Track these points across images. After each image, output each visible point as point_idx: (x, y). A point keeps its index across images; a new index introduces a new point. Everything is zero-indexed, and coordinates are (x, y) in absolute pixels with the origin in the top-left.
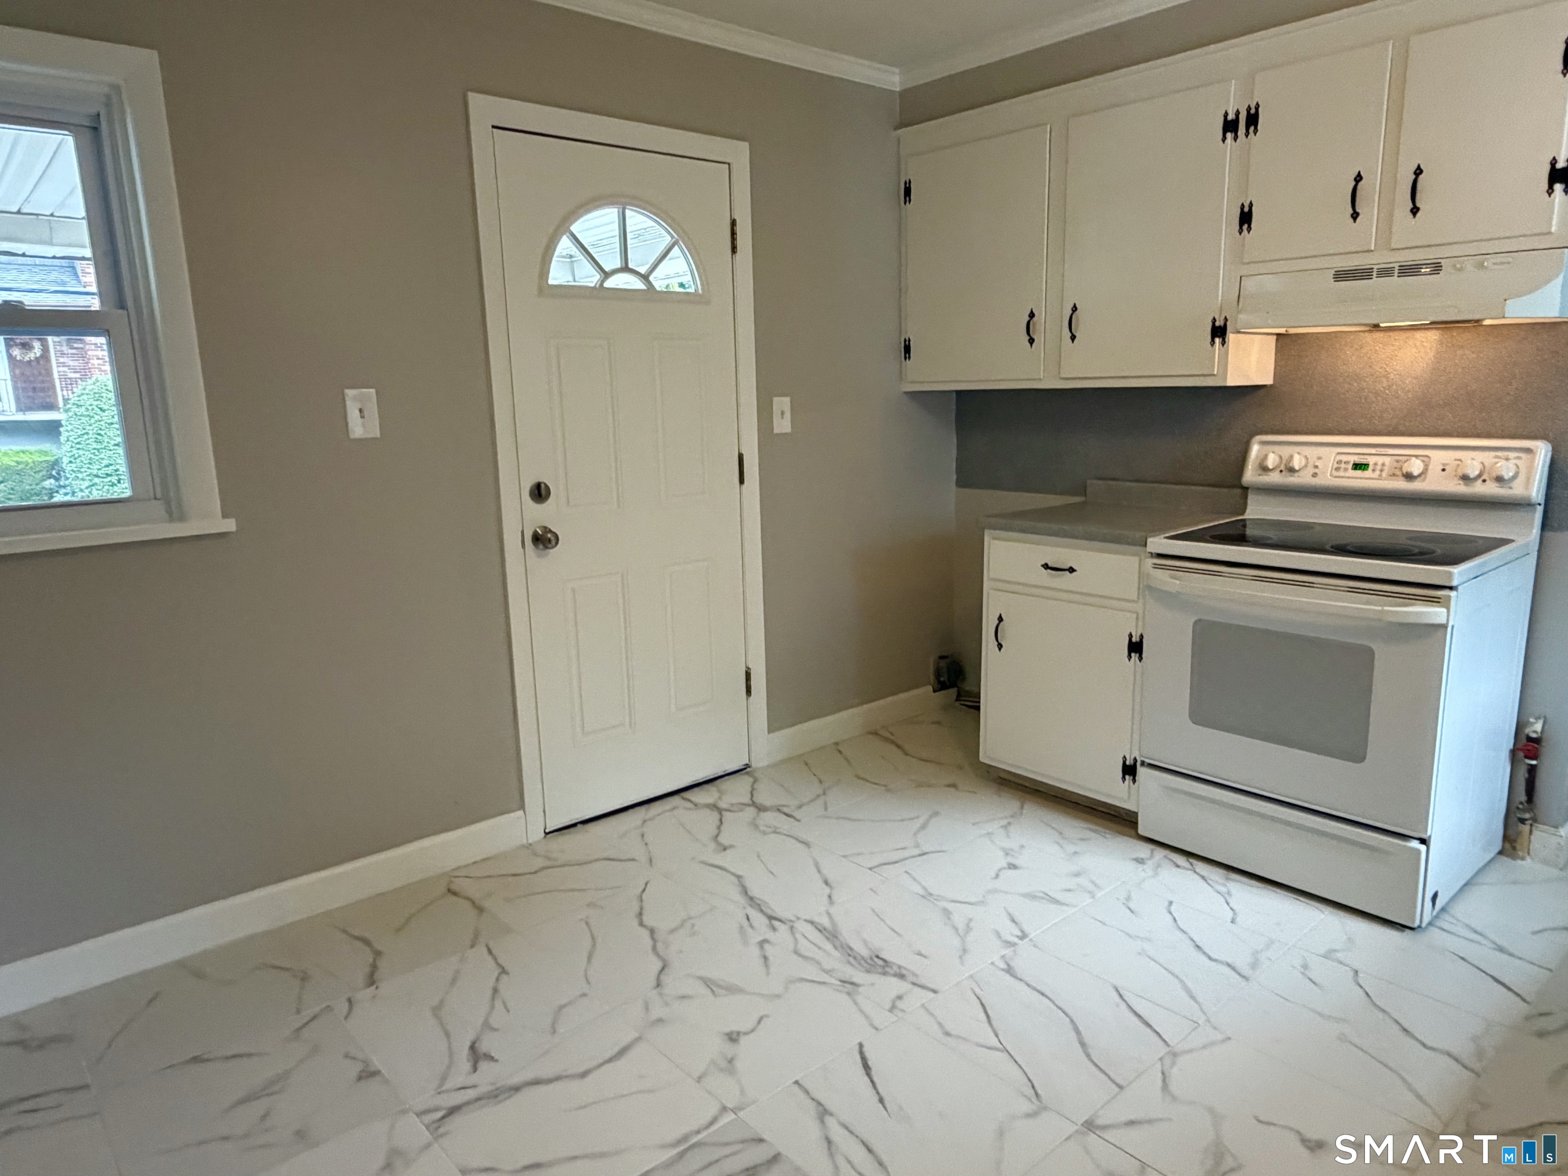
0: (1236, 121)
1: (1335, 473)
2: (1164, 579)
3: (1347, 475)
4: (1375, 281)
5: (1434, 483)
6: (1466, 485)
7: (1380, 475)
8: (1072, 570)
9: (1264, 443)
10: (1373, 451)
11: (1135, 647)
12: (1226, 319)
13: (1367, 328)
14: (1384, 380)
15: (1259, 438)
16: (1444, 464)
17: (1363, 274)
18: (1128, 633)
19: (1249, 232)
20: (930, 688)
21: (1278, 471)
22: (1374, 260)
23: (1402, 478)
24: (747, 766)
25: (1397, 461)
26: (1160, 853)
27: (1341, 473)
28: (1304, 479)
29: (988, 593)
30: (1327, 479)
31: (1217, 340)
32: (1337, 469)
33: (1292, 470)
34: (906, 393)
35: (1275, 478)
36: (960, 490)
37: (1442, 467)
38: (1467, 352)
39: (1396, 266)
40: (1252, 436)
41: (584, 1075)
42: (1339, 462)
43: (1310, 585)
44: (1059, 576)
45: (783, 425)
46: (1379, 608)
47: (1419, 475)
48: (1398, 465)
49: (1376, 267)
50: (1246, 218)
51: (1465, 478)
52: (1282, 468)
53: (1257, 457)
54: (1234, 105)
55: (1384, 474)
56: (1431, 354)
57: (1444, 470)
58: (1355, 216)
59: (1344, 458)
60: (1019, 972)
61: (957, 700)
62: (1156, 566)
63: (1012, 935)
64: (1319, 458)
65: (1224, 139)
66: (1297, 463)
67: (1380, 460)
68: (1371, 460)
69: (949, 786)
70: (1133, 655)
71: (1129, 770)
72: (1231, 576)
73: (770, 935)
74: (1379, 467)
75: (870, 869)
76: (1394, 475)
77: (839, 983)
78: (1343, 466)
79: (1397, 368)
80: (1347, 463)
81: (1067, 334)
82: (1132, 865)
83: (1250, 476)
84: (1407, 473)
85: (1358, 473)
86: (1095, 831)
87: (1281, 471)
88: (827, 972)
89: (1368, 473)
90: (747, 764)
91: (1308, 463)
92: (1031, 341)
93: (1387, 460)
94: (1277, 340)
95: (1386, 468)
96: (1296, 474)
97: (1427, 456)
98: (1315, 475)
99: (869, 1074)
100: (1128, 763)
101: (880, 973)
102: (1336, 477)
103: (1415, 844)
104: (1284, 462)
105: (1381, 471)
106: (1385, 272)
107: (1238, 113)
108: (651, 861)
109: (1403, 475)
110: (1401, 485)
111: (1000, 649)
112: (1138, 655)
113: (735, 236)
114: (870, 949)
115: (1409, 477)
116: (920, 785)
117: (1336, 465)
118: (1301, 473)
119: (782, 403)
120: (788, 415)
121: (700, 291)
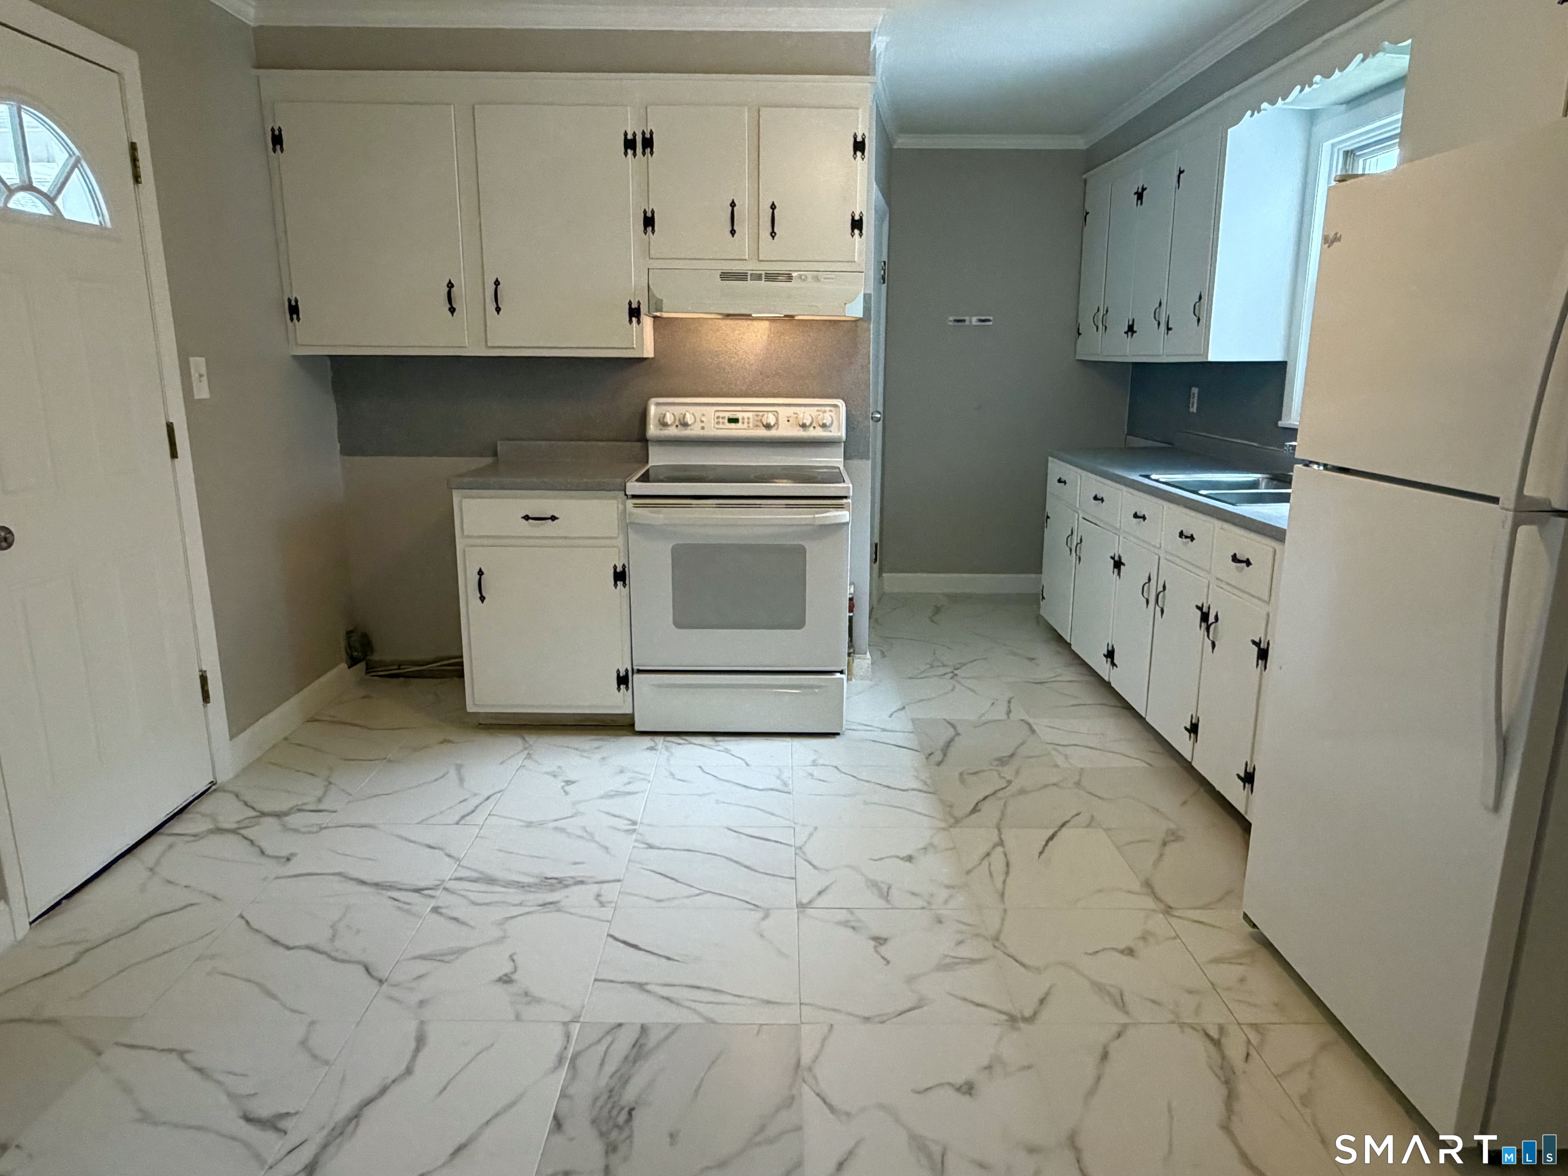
0: (634, 140)
1: (717, 426)
2: (646, 515)
3: (724, 427)
4: (750, 283)
5: (785, 431)
6: (804, 431)
7: (749, 427)
8: (553, 518)
9: (658, 404)
10: (739, 408)
11: (620, 576)
12: (639, 303)
13: (720, 317)
14: (736, 356)
15: (654, 400)
16: (788, 417)
17: (741, 277)
18: (613, 565)
19: (653, 233)
20: (344, 666)
21: (674, 426)
22: (749, 267)
23: (764, 428)
24: (213, 783)
25: (757, 416)
26: (660, 740)
27: (721, 426)
28: (695, 431)
29: (464, 551)
30: (713, 431)
31: (634, 319)
32: (718, 423)
33: (685, 425)
34: (296, 358)
35: (673, 432)
36: (346, 458)
37: (787, 419)
38: (787, 338)
39: (763, 273)
40: (649, 399)
41: (409, 1071)
42: (718, 418)
43: (760, 506)
44: (542, 524)
45: (202, 392)
46: (812, 516)
47: (774, 425)
48: (759, 418)
49: (749, 272)
50: (649, 222)
51: (804, 426)
52: (677, 423)
53: (655, 416)
54: (633, 127)
55: (751, 425)
56: (765, 337)
57: (788, 421)
58: (733, 232)
59: (721, 414)
60: (657, 843)
61: (367, 673)
62: (636, 506)
63: (625, 825)
64: (703, 415)
65: (626, 154)
66: (689, 419)
67: (746, 415)
68: (739, 415)
69: (442, 743)
70: (618, 583)
71: (623, 680)
72: (698, 506)
73: (433, 903)
74: (746, 421)
75: (457, 823)
76: (757, 426)
77: (540, 908)
78: (721, 420)
79: (744, 347)
80: (723, 418)
81: (491, 307)
82: (649, 754)
83: (653, 430)
84: (767, 424)
85: (733, 425)
86: (602, 740)
87: (677, 426)
88: (521, 904)
89: (739, 425)
90: (212, 782)
91: (695, 418)
92: (452, 310)
93: (750, 415)
94: (654, 321)
95: (751, 421)
96: (689, 428)
97: (776, 412)
98: (703, 428)
99: (640, 949)
100: (621, 675)
101: (561, 888)
102: (717, 429)
103: (838, 675)
104: (677, 418)
105: (748, 423)
106: (758, 277)
107: (634, 135)
108: (215, 897)
109: (764, 425)
110: (762, 433)
111: (483, 601)
112: (622, 583)
113: (137, 163)
114: (537, 877)
115: (768, 426)
116: (416, 750)
117: (716, 420)
118: (692, 427)
119: (198, 364)
120: (205, 379)
121: (109, 225)
